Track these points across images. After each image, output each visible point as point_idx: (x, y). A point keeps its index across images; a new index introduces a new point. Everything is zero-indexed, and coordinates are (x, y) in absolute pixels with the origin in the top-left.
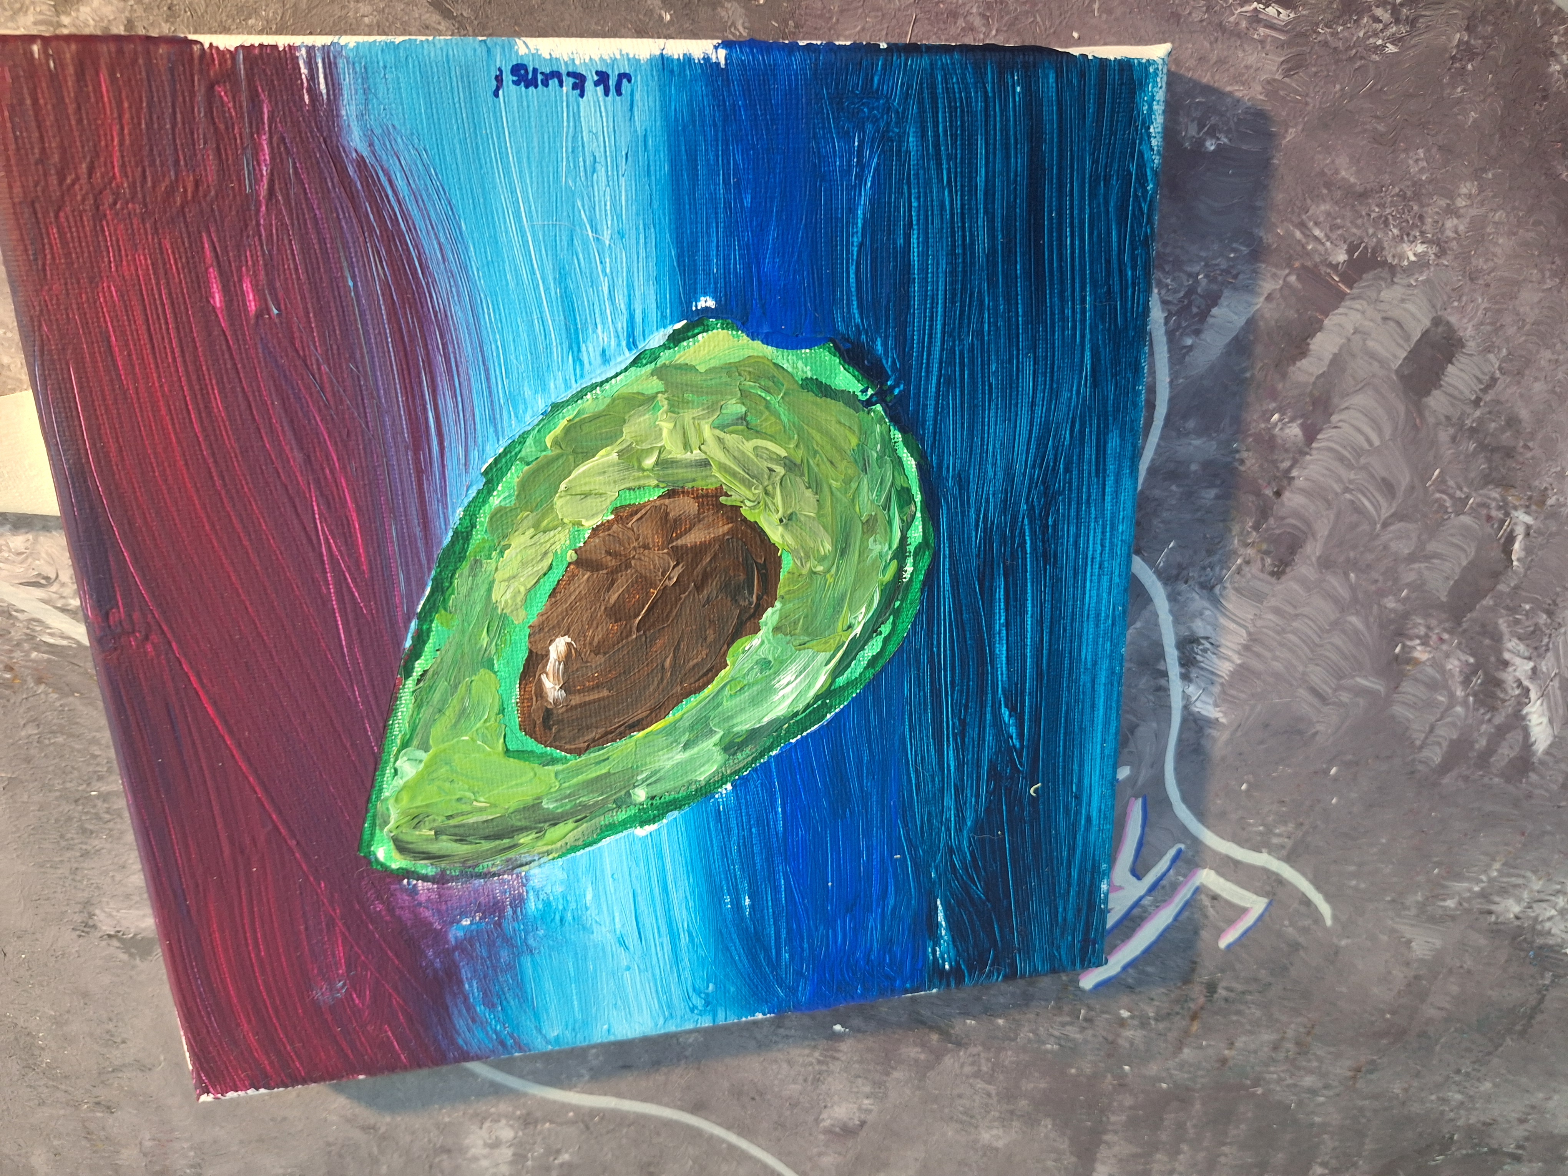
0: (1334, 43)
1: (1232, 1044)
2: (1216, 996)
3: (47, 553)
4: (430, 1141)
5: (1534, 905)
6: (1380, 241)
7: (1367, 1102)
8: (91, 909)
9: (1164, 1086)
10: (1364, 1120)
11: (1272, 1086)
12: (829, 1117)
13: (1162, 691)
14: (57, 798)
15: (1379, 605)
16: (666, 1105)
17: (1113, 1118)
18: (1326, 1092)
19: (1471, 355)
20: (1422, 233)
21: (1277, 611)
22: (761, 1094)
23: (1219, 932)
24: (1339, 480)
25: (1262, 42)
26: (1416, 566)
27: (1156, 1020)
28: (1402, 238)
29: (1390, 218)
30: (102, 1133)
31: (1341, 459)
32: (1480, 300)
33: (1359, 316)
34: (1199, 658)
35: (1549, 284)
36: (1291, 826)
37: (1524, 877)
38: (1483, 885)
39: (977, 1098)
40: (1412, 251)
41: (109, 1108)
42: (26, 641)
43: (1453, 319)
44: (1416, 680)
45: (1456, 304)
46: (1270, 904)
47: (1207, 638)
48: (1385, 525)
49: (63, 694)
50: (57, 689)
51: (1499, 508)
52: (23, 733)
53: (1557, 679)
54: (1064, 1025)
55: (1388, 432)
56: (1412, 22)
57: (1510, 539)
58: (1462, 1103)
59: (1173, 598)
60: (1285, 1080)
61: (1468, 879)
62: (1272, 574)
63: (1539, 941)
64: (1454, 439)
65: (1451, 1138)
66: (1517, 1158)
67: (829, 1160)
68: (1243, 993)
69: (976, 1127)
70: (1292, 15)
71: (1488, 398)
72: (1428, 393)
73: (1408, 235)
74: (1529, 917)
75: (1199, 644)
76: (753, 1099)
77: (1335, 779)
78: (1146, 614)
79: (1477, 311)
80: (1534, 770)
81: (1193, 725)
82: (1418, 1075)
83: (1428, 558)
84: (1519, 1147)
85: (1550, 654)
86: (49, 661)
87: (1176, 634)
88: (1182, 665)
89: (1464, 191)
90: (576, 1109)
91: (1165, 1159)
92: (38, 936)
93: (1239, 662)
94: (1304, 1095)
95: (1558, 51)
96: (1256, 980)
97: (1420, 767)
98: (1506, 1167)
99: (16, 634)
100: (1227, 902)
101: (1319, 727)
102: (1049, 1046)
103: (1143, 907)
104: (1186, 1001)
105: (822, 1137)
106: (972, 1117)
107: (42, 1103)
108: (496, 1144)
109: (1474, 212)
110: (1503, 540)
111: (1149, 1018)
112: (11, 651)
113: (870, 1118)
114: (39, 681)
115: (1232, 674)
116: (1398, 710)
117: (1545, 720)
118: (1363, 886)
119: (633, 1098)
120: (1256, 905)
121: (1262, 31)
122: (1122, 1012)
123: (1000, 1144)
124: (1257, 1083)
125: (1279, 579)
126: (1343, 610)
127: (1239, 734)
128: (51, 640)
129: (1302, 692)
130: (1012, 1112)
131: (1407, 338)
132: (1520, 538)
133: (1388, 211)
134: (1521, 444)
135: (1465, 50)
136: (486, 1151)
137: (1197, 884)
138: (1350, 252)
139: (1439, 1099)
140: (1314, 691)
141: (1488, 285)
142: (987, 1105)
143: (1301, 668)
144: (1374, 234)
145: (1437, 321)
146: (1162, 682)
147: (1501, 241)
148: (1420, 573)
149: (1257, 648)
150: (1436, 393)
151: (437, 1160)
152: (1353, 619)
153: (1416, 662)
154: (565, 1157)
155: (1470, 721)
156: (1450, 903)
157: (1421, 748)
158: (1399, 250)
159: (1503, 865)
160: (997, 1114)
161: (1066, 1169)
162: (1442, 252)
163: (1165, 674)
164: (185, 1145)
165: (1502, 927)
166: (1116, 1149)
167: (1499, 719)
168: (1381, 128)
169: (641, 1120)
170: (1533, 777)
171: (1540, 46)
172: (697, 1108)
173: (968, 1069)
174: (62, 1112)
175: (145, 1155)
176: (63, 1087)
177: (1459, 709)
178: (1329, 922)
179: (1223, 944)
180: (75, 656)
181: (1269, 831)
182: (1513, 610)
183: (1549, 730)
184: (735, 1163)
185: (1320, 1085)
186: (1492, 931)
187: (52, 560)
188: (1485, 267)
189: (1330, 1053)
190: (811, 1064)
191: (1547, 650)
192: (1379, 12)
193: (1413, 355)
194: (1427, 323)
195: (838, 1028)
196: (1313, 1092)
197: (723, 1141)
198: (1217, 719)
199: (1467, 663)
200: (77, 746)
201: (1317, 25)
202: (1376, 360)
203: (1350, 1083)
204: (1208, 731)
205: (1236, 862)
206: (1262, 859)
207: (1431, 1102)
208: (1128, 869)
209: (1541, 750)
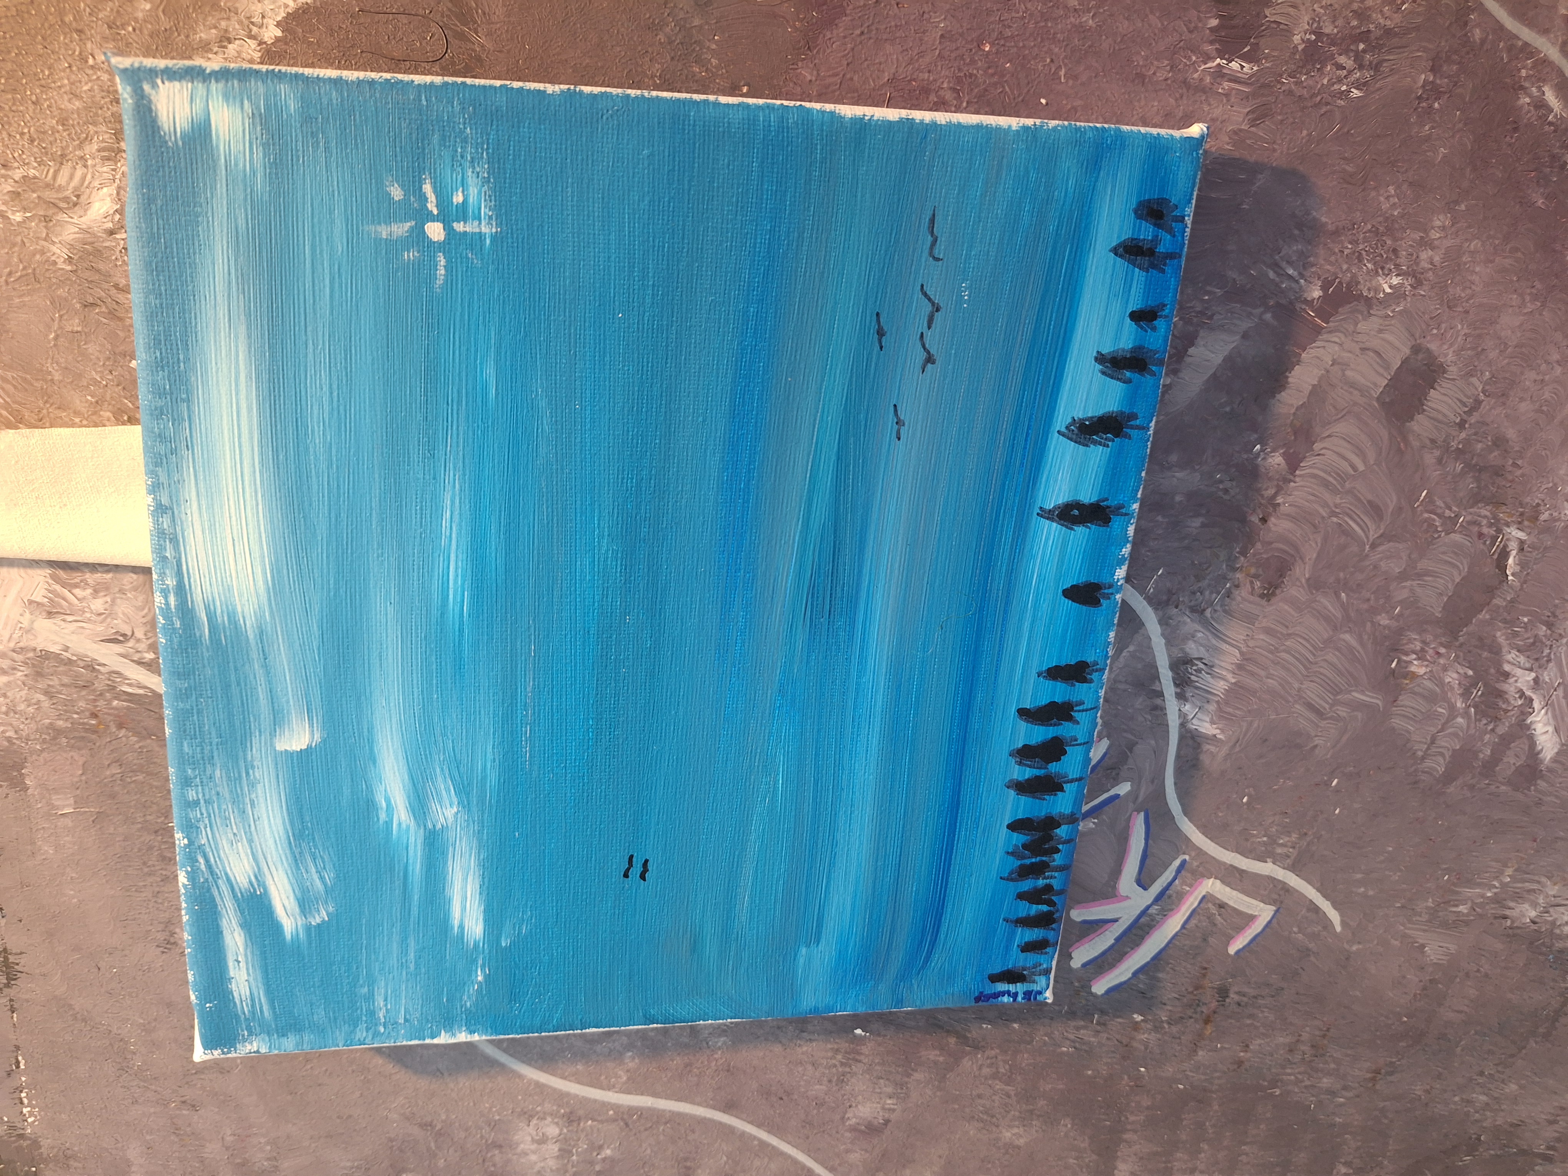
0: (1299, 91)
1: (1247, 1046)
2: (1227, 1000)
3: (124, 614)
4: (482, 1137)
5: (1551, 910)
6: (1354, 276)
7: (1388, 1103)
8: (172, 927)
9: (1181, 1087)
10: (1386, 1121)
11: (1290, 1088)
12: (855, 1117)
13: (1159, 710)
14: (139, 830)
15: (1372, 622)
16: (699, 1104)
17: (1132, 1118)
18: (1344, 1093)
19: (1454, 380)
20: (1397, 266)
21: (1268, 631)
22: (788, 1094)
23: (1229, 939)
24: (1325, 505)
25: (1227, 95)
26: (1408, 584)
27: (1169, 1023)
28: (1377, 272)
29: (1364, 253)
30: (188, 1129)
31: (1326, 484)
32: (1460, 327)
33: (1337, 348)
34: (1193, 677)
35: (1530, 307)
36: (1294, 836)
37: (1539, 882)
38: (1495, 890)
39: (996, 1098)
40: (1387, 284)
41: (193, 1106)
42: (108, 691)
43: (1433, 347)
44: (1415, 693)
45: (1435, 331)
46: (1277, 911)
47: (1200, 659)
48: (1373, 546)
49: (142, 738)
50: (136, 733)
51: (1490, 525)
52: (108, 773)
53: (1561, 688)
54: (1078, 1029)
55: (1371, 456)
56: (1376, 67)
57: (1504, 554)
58: (1487, 1104)
59: (1163, 622)
60: (1302, 1081)
61: (1479, 885)
62: (1262, 596)
63: (1559, 945)
64: (1440, 461)
65: (1479, 1139)
66: (1548, 1159)
67: (855, 1157)
68: (1255, 997)
69: (997, 1126)
70: (1255, 68)
71: (1473, 420)
72: (1412, 418)
73: (1383, 268)
74: (1546, 922)
75: (1193, 665)
76: (781, 1099)
77: (1337, 790)
78: (1138, 638)
79: (1457, 338)
80: (1542, 777)
81: (1190, 742)
82: (1439, 1076)
83: (1419, 576)
84: (1549, 1148)
85: (1551, 665)
86: (128, 708)
87: (1170, 656)
88: (1176, 685)
89: (1438, 223)
90: (616, 1107)
91: (1186, 1157)
92: (127, 952)
93: (1233, 681)
94: (1322, 1096)
95: (1527, 85)
96: (1268, 985)
97: (1423, 777)
98: (1537, 1168)
99: (99, 686)
100: (1235, 909)
101: (1317, 741)
102: (1065, 1049)
103: (1150, 915)
104: (1198, 1005)
105: (848, 1134)
106: (993, 1116)
107: (135, 1102)
108: (543, 1140)
109: (1448, 243)
110: (1496, 557)
111: (1162, 1022)
112: (95, 700)
113: (893, 1117)
114: (120, 726)
115: (1227, 692)
116: (1397, 722)
117: (1551, 729)
118: (1371, 893)
119: (668, 1097)
120: (1264, 913)
121: (1226, 85)
122: (1135, 1016)
123: (1021, 1142)
124: (1274, 1084)
125: (1269, 601)
126: (1335, 628)
127: (1237, 749)
128: (129, 690)
129: (1299, 708)
130: (1031, 1112)
131: (1387, 368)
132: (1514, 553)
133: (1361, 247)
134: (1511, 462)
135: (1431, 90)
136: (534, 1147)
137: (1204, 893)
138: (1324, 288)
139: (1463, 1100)
140: (1310, 707)
141: (1467, 312)
142: (1006, 1105)
143: (1296, 685)
144: (1348, 270)
145: (1416, 349)
146: (1158, 701)
147: (1477, 269)
148: (1412, 590)
149: (1251, 667)
150: (1419, 417)
151: (489, 1155)
152: (1347, 637)
153: (1414, 676)
154: (608, 1152)
155: (1472, 731)
156: (1463, 909)
157: (1423, 758)
158: (1374, 283)
159: (1516, 870)
160: (1017, 1114)
161: (1088, 1166)
162: (1418, 283)
163: (1161, 694)
164: (263, 1140)
165: (1519, 931)
166: (1137, 1147)
167: (1502, 729)
168: (1350, 168)
169: (675, 1119)
170: (1542, 784)
171: (1508, 80)
172: (729, 1107)
173: (986, 1071)
174: (152, 1110)
175: (227, 1148)
176: (153, 1087)
177: (1460, 720)
178: (1338, 929)
179: (1232, 950)
180: (150, 704)
181: (1273, 841)
182: (1510, 623)
183: (1556, 739)
184: (766, 1160)
185: (1339, 1086)
186: (1508, 936)
187: (128, 620)
188: (1463, 295)
189: (1347, 1055)
190: (835, 1066)
191: (1549, 661)
192: (1342, 60)
193: (1394, 382)
194: (1407, 351)
195: (858, 1031)
196: (1333, 1093)
197: (755, 1138)
198: (1215, 736)
199: (1466, 676)
200: (155, 783)
201: (1281, 76)
202: (1356, 389)
203: (1370, 1085)
204: (1206, 747)
205: (1242, 872)
206: (1267, 868)
207: (1455, 1103)
208: (1134, 879)
209: (1548, 758)
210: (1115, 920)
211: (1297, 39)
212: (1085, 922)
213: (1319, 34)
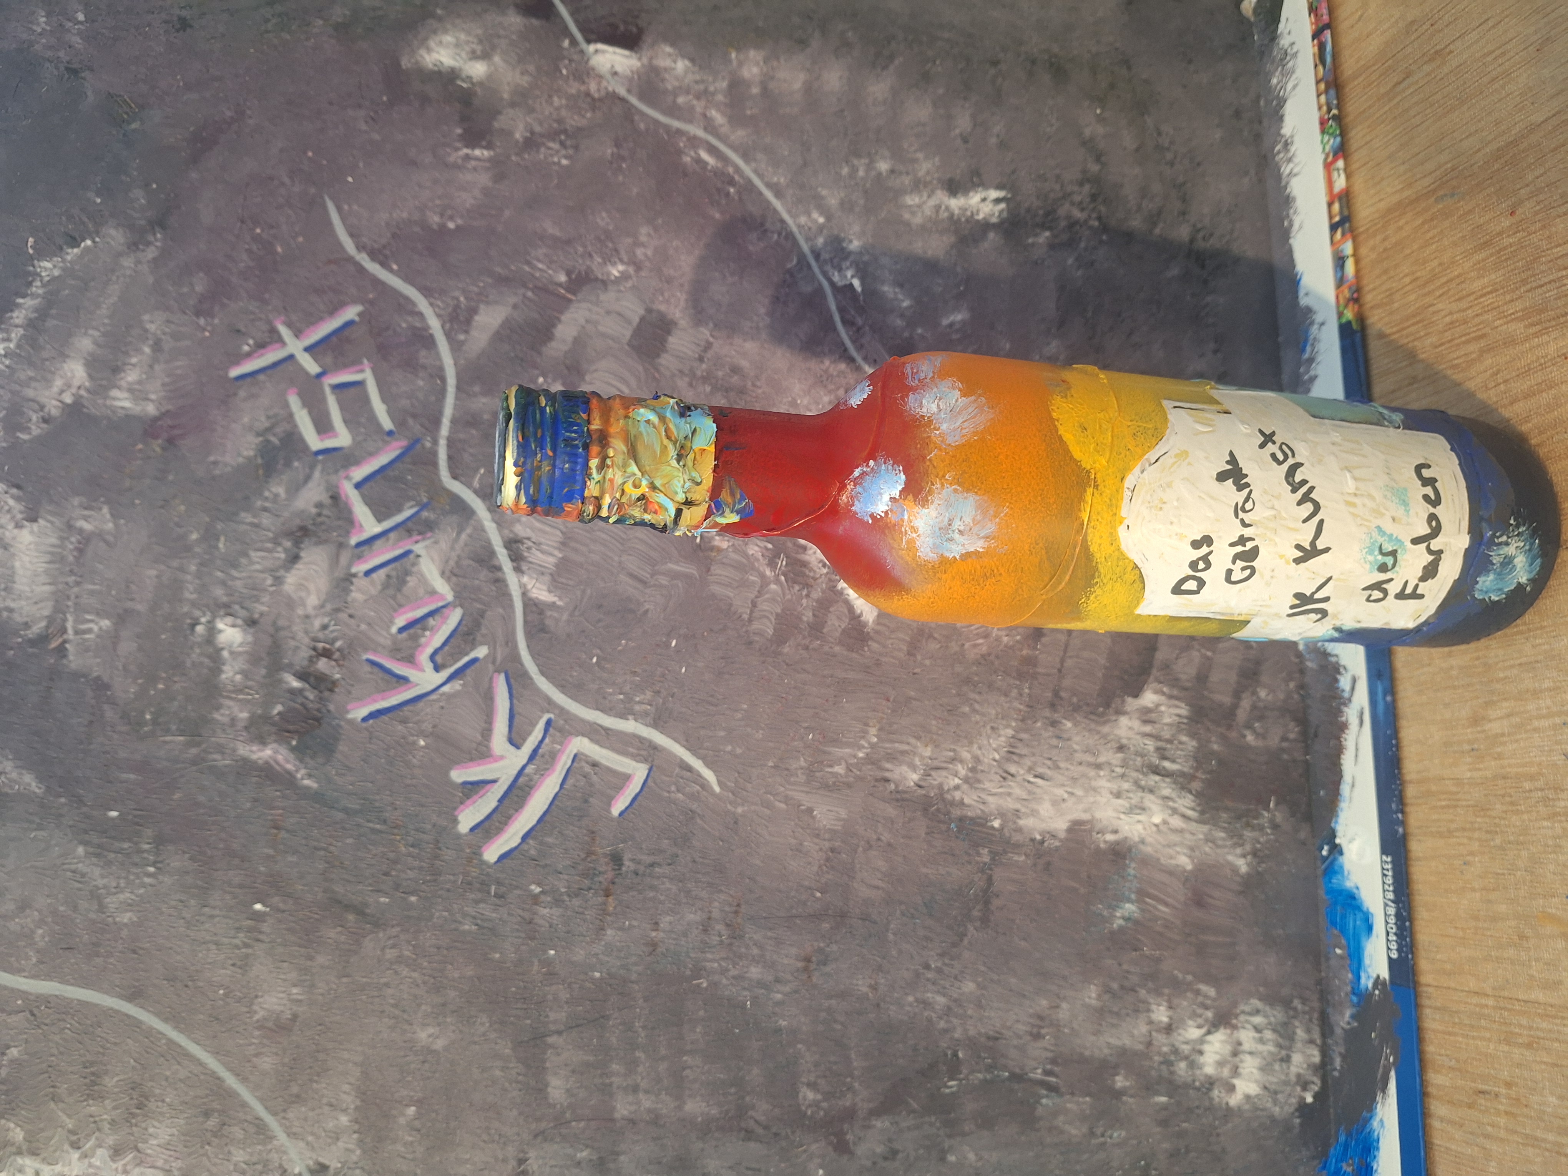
0: (524, 163)
1: (657, 924)
2: (623, 869)
5: (933, 773)
6: (589, 267)
7: (833, 1002)
9: (597, 975)
10: (838, 1027)
11: (716, 978)
12: (262, 1009)
13: (500, 582)
17: (553, 1016)
18: (779, 987)
19: (685, 329)
20: (620, 259)
22: (194, 980)
23: (609, 802)
25: (475, 169)
27: (569, 896)
28: (606, 264)
29: (593, 253)
32: (679, 294)
33: (586, 312)
34: (526, 554)
35: (730, 280)
36: (649, 694)
38: (866, 751)
39: (405, 988)
40: (616, 270)
43: (662, 308)
44: (723, 564)
45: (661, 299)
46: (650, 770)
47: (529, 539)
54: (477, 902)
55: (633, 382)
58: (949, 1008)
60: (728, 970)
61: (848, 745)
63: (956, 813)
65: (955, 1055)
66: (1052, 1089)
68: (652, 865)
69: (410, 1024)
70: (492, 153)
71: (709, 356)
72: (659, 356)
73: (610, 261)
74: (932, 786)
75: (523, 543)
76: (187, 986)
77: (677, 651)
78: (472, 522)
79: (679, 302)
80: (871, 639)
81: (534, 609)
82: (880, 968)
84: (1047, 1073)
87: (502, 537)
88: (512, 560)
89: (643, 232)
90: (24, 995)
91: (623, 1071)
93: (560, 555)
94: (756, 990)
95: (686, 150)
96: (661, 851)
97: (756, 638)
100: (607, 768)
101: (647, 606)
102: (467, 927)
103: (528, 775)
104: (594, 874)
105: (257, 1033)
106: (404, 1011)
109: (655, 243)
111: (562, 894)
113: (301, 1010)
115: (557, 566)
116: (716, 589)
118: (739, 751)
120: (638, 771)
121: (473, 163)
122: (533, 887)
123: (439, 1044)
124: (698, 972)
127: (577, 614)
129: (623, 577)
130: (444, 1006)
131: (629, 323)
133: (590, 249)
135: (617, 157)
137: (574, 751)
138: (568, 273)
139: (917, 1000)
140: (633, 577)
143: (616, 558)
144: (583, 263)
145: (649, 311)
146: (499, 574)
147: (682, 258)
149: (573, 544)
150: (665, 355)
153: (719, 550)
155: (788, 597)
156: (839, 769)
157: (750, 621)
158: (605, 270)
159: (879, 730)
160: (429, 1008)
161: (516, 1080)
162: (638, 267)
163: (499, 569)
165: (906, 796)
166: (566, 1055)
167: (816, 594)
168: (570, 204)
170: (874, 646)
173: (390, 954)
177: (773, 587)
178: (717, 788)
179: (615, 812)
181: (630, 699)
185: (770, 978)
186: (897, 800)
189: (769, 938)
190: (238, 947)
192: (551, 145)
193: (638, 332)
194: (641, 312)
195: (258, 907)
198: (554, 603)
199: (766, 548)
201: (510, 156)
202: (609, 338)
203: (805, 977)
204: (549, 613)
205: (607, 730)
206: (630, 726)
207: (911, 1005)
208: (505, 739)
209: (871, 621)
210: (494, 781)
211: (518, 136)
212: (465, 783)
213: (532, 133)
